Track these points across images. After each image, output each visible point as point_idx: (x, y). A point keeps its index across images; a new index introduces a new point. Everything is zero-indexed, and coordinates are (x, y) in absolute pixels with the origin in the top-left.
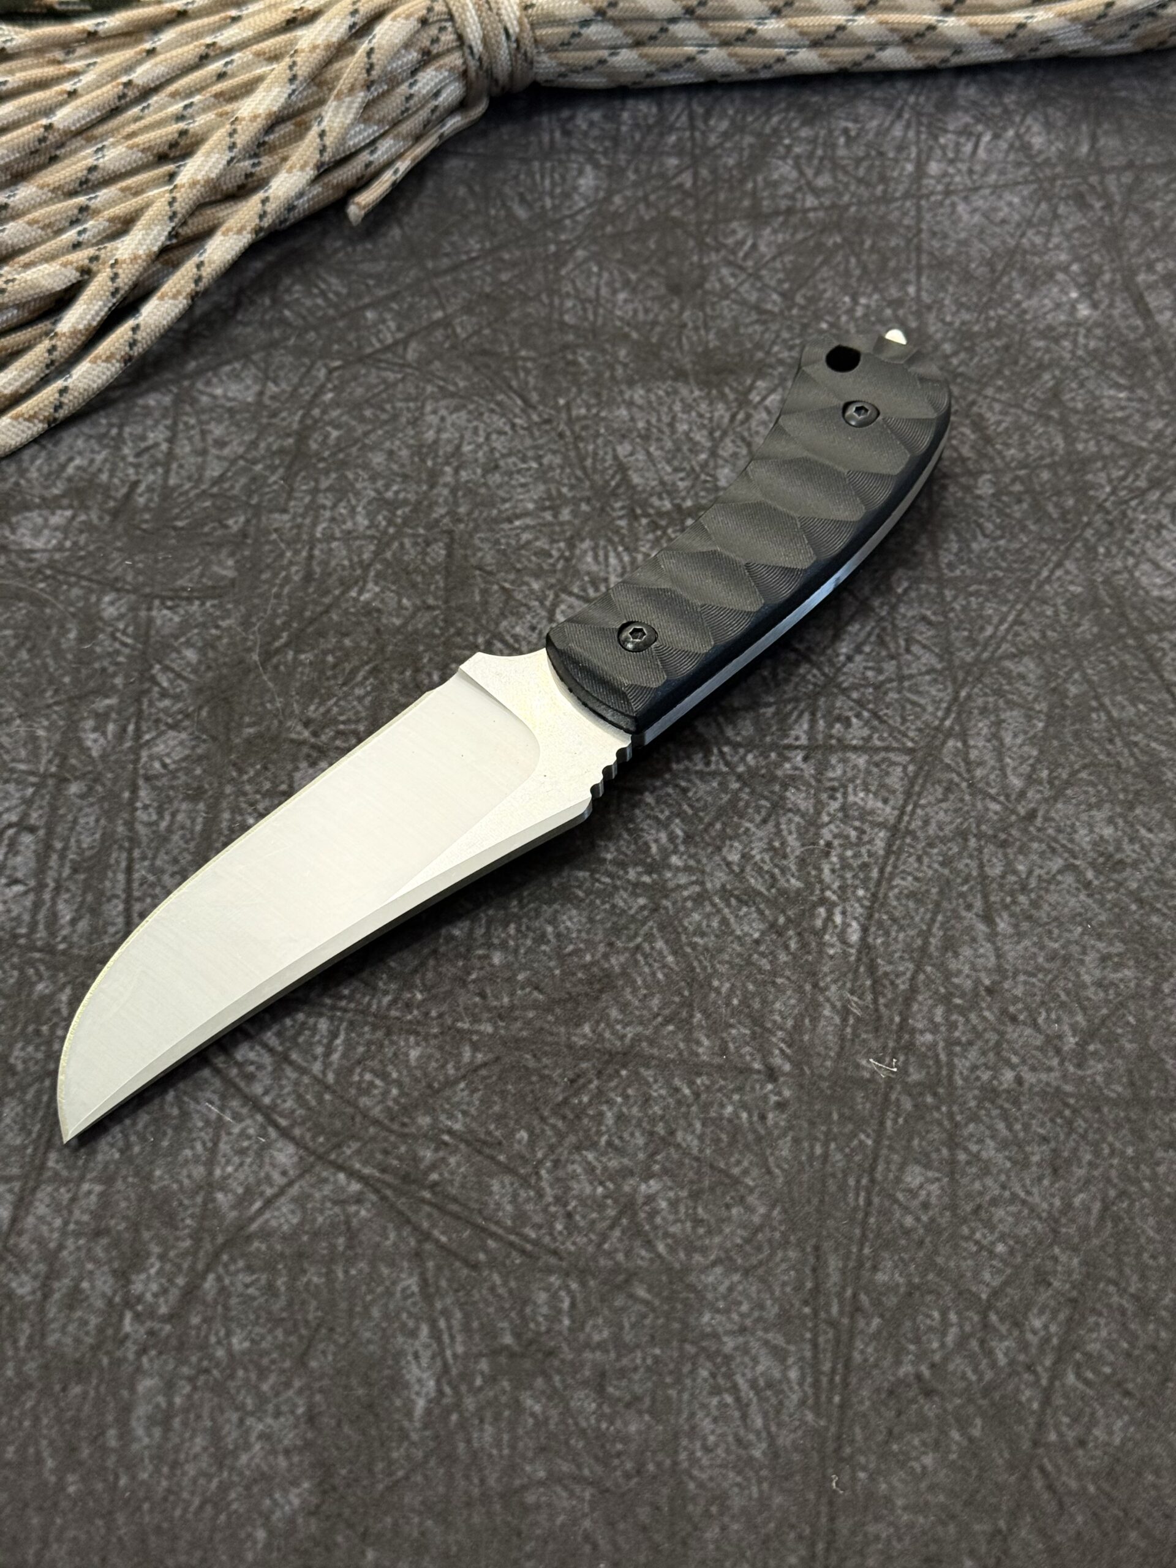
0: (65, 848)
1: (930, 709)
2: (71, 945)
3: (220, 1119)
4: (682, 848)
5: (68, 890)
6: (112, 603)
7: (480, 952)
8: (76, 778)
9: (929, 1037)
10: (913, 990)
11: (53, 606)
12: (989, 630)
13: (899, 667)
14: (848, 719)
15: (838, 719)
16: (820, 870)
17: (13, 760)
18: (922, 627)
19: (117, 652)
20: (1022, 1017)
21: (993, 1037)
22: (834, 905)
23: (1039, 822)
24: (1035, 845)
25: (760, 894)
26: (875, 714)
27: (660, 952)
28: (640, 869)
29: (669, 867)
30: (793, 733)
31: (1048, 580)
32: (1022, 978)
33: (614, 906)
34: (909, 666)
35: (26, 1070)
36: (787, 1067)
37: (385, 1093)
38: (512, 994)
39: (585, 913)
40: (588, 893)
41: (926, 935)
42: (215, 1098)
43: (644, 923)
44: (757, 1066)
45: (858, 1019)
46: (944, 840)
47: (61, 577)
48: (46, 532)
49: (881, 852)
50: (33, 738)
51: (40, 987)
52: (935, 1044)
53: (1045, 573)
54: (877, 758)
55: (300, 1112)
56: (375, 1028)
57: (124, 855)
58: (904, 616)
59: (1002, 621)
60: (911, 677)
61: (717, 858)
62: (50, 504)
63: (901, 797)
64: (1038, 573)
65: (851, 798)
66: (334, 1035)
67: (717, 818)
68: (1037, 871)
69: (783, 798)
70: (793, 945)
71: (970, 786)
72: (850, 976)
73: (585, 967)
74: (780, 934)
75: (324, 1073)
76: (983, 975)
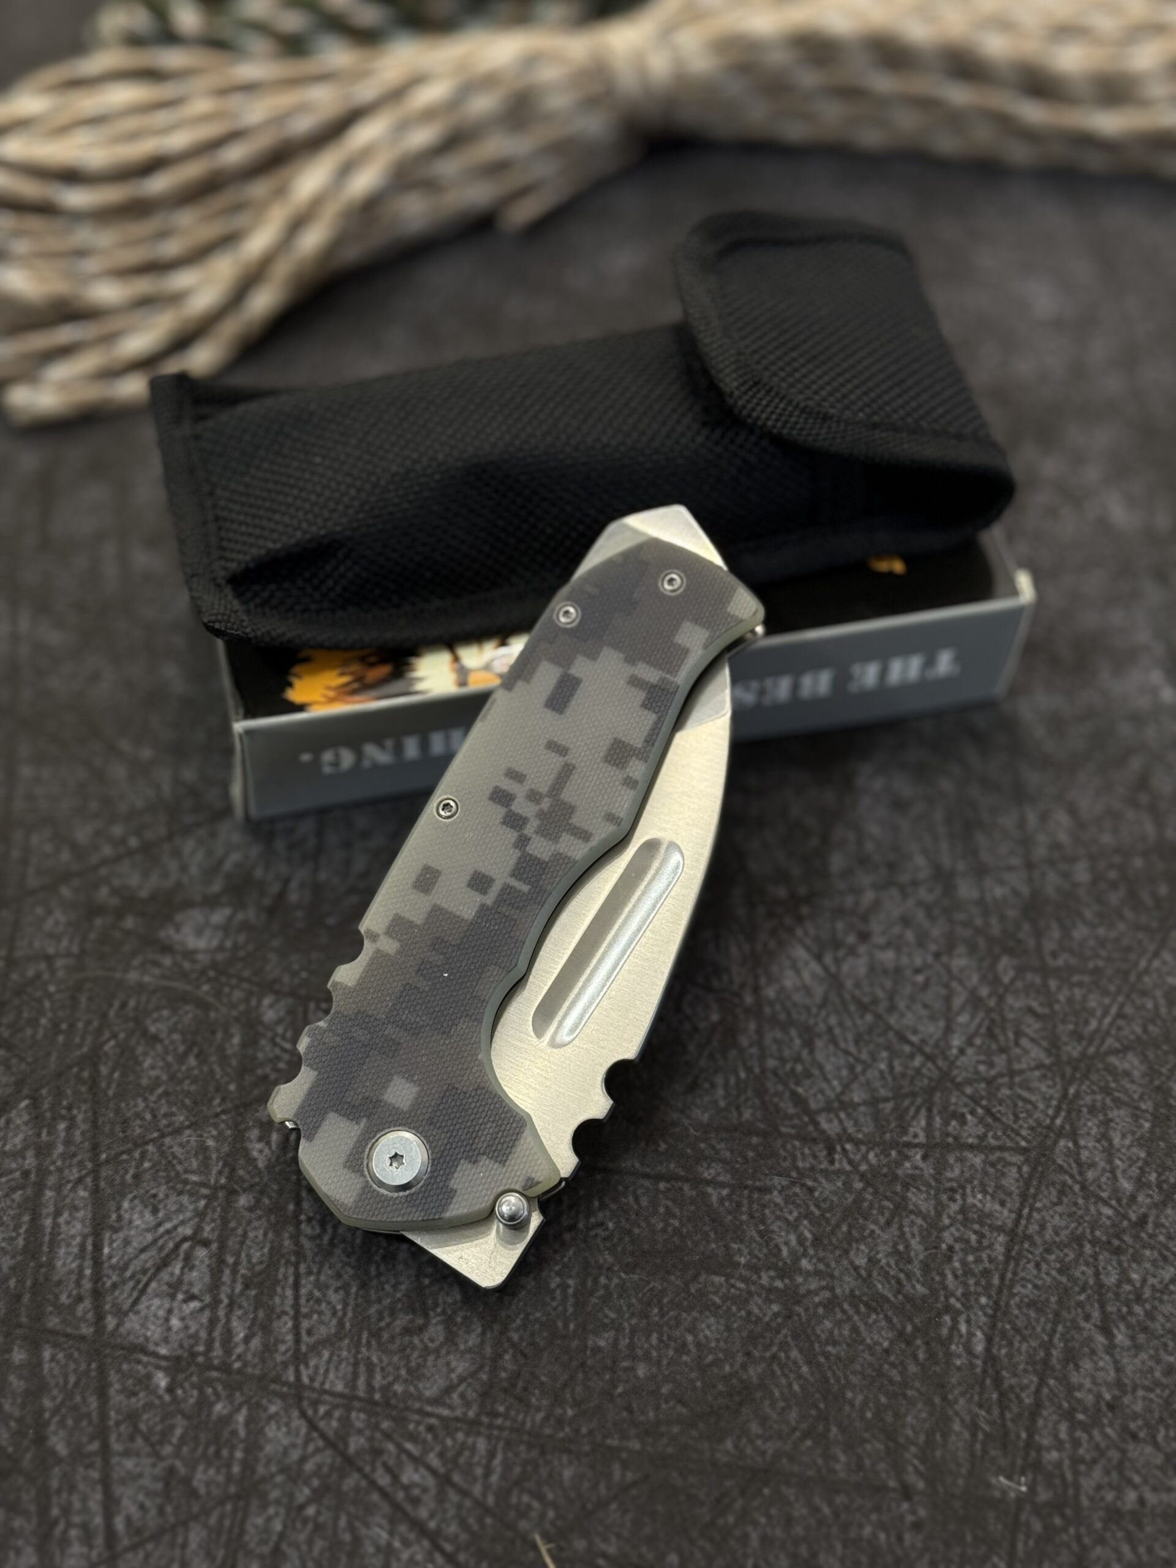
0: (237, 1264)
1: (1041, 1106)
2: (245, 1364)
3: (389, 1545)
4: (811, 1252)
5: (240, 1307)
6: (271, 1006)
7: (625, 1364)
8: (244, 1191)
9: (1054, 1455)
10: (1038, 1405)
11: (217, 1010)
12: (1093, 1024)
13: (1010, 1061)
14: (963, 1116)
15: (954, 1115)
16: (943, 1275)
17: (186, 1171)
18: (1029, 1019)
19: (278, 1058)
20: (1142, 1435)
21: (1114, 1454)
22: (958, 1313)
23: (1150, 1227)
24: (1148, 1253)
25: (887, 1300)
26: (988, 1111)
27: (795, 1363)
28: (772, 1273)
29: (800, 1271)
30: (912, 1130)
31: (1147, 971)
32: (1140, 1393)
33: (749, 1313)
34: (1019, 1060)
35: (209, 1493)
36: (921, 1485)
37: (542, 1516)
38: (657, 1408)
39: (722, 1321)
40: (725, 1298)
41: (1048, 1346)
42: (384, 1522)
43: (778, 1332)
44: (892, 1483)
45: (986, 1435)
46: (1061, 1246)
47: (223, 979)
48: (208, 933)
49: (1001, 1258)
50: (203, 1149)
51: (218, 1407)
52: (1059, 1464)
53: (1143, 964)
54: (993, 1158)
55: (464, 1537)
56: (530, 1446)
57: (291, 1270)
58: (1012, 1008)
59: (1105, 1013)
60: (1021, 1072)
61: (845, 1262)
62: (210, 902)
63: (1016, 1198)
64: (1136, 964)
65: (970, 1200)
66: (491, 1455)
67: (844, 1219)
68: (1151, 1281)
69: (905, 1199)
70: (921, 1356)
71: (1084, 1187)
72: (977, 1388)
73: (726, 1379)
74: (909, 1343)
75: (484, 1495)
76: (1104, 1389)
